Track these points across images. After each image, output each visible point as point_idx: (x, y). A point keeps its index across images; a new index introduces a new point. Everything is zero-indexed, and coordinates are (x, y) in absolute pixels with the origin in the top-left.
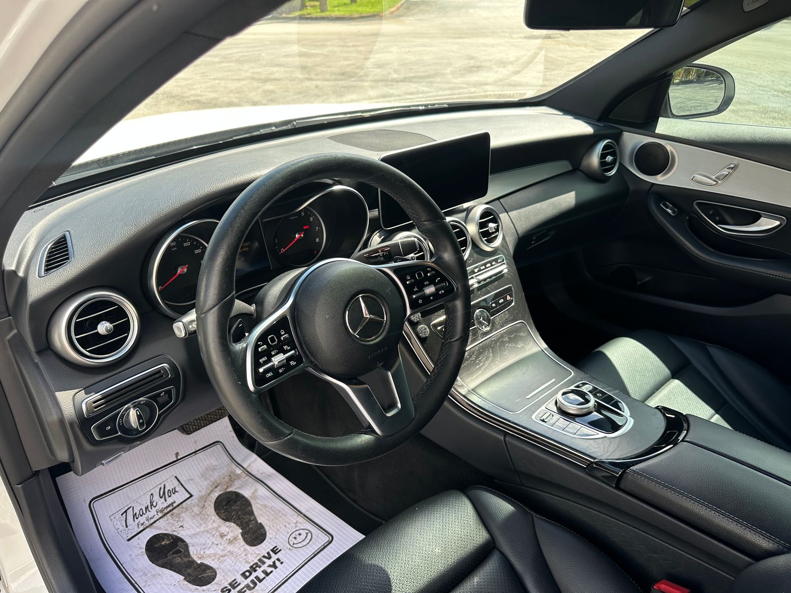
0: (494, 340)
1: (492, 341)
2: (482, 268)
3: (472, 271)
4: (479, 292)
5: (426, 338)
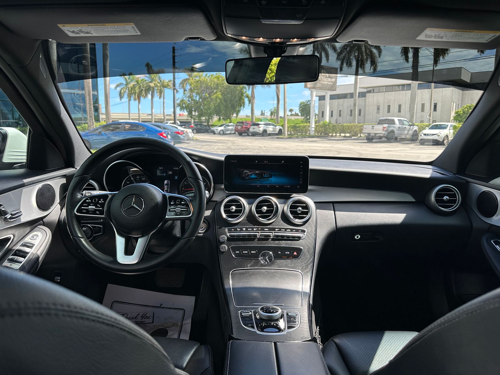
0: (269, 272)
2: (282, 230)
3: (274, 229)
4: (272, 242)
5: (223, 252)
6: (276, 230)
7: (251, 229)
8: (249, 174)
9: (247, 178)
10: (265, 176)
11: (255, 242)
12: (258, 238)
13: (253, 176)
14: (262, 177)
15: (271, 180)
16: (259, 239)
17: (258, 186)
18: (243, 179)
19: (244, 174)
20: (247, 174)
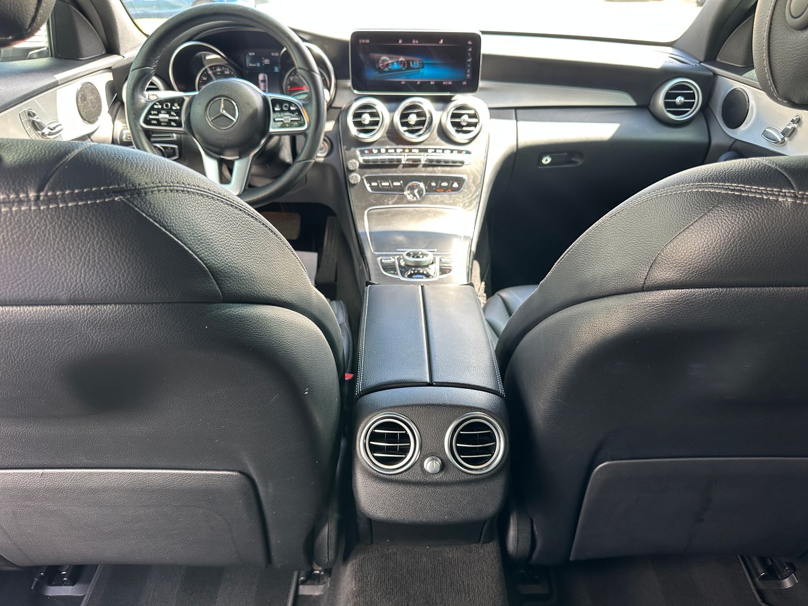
2: (437, 151)
3: (426, 150)
4: (423, 169)
5: (354, 185)
6: (430, 151)
7: (393, 150)
9: (386, 69)
10: (415, 66)
11: (399, 170)
12: (403, 164)
13: (396, 66)
14: (409, 68)
15: (423, 73)
16: (405, 166)
17: (404, 83)
18: (380, 71)
19: (381, 63)
20: (386, 63)
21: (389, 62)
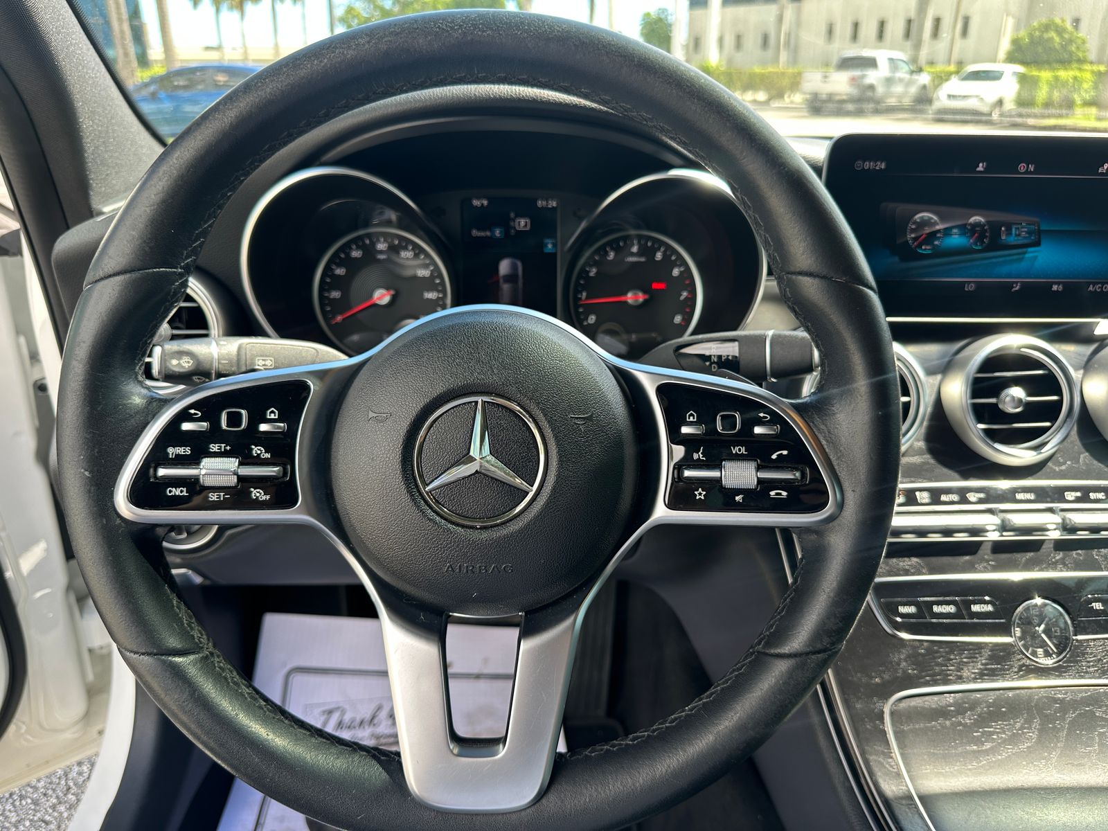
0: (1062, 701)
1: (1056, 700)
2: (1092, 496)
3: (1058, 494)
4: (1060, 555)
6: (1070, 496)
7: (955, 497)
8: (939, 231)
9: (926, 249)
10: (1012, 240)
11: (983, 560)
12: (990, 543)
13: (956, 240)
14: (997, 245)
15: (1036, 257)
16: (998, 548)
17: (971, 287)
19: (913, 231)
20: (928, 230)
21: (938, 227)
